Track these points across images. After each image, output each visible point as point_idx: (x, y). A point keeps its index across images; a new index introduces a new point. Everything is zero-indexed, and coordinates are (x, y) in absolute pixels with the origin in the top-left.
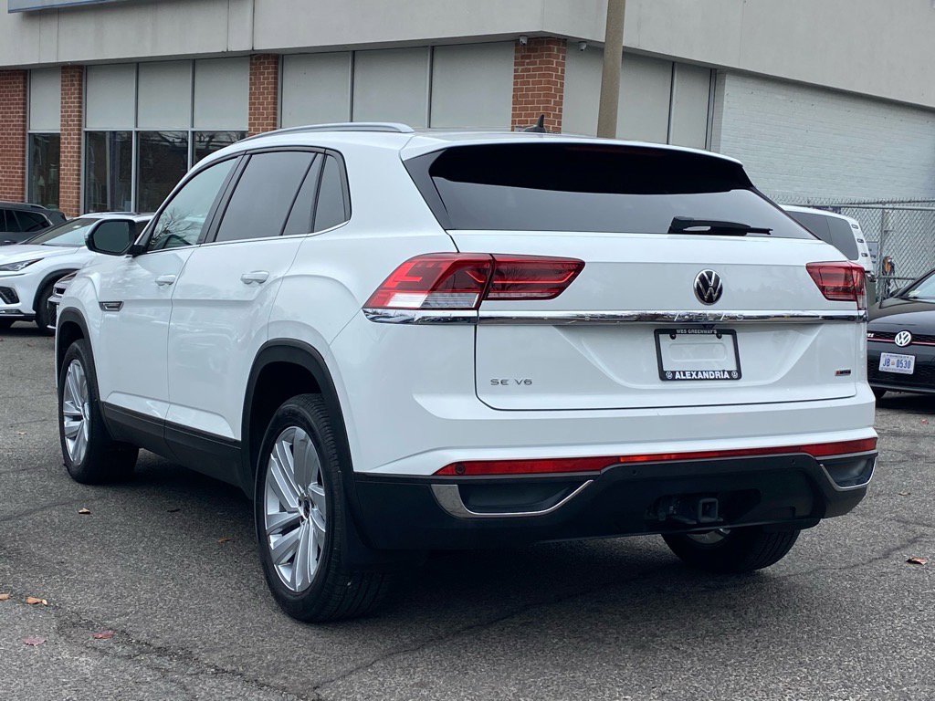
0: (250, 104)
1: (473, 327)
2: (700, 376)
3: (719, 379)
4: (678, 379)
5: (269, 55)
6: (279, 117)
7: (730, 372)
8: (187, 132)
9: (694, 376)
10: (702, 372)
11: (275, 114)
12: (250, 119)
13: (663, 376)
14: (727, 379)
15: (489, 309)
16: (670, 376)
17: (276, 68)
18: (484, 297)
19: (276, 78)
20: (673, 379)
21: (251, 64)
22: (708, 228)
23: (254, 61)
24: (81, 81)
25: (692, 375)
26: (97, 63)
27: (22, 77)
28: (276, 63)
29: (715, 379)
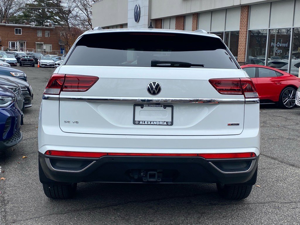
0: (240, 22)
1: (59, 101)
2: (152, 123)
3: (161, 125)
4: (141, 124)
5: (246, 6)
6: (248, 25)
7: (167, 122)
8: (223, 32)
9: (149, 123)
10: (153, 122)
11: (247, 25)
12: (240, 27)
13: (134, 123)
14: (165, 125)
15: (64, 95)
16: (137, 123)
17: (248, 10)
18: (62, 90)
19: (248, 13)
20: (139, 124)
21: (241, 9)
22: (170, 65)
23: (242, 8)
24: (197, 18)
25: (148, 123)
26: (202, 12)
27: (183, 18)
28: (248, 8)
29: (159, 125)
